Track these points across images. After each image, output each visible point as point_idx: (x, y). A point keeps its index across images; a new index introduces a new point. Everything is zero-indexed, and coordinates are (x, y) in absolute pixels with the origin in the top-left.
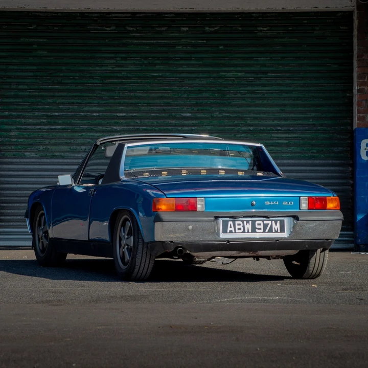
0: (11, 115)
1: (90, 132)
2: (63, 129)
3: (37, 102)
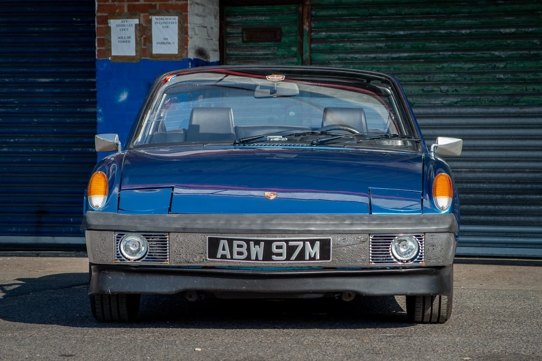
0: (329, 37)
1: (456, 62)
2: (411, 58)
3: (371, 15)
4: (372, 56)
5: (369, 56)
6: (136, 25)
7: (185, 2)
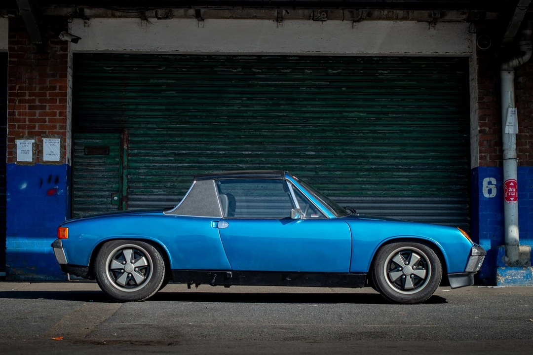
0: (139, 153)
2: (190, 167)
3: (165, 141)
4: (166, 165)
5: (164, 165)
6: (33, 143)
7: (64, 130)
